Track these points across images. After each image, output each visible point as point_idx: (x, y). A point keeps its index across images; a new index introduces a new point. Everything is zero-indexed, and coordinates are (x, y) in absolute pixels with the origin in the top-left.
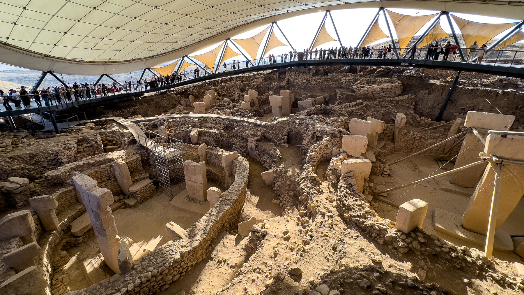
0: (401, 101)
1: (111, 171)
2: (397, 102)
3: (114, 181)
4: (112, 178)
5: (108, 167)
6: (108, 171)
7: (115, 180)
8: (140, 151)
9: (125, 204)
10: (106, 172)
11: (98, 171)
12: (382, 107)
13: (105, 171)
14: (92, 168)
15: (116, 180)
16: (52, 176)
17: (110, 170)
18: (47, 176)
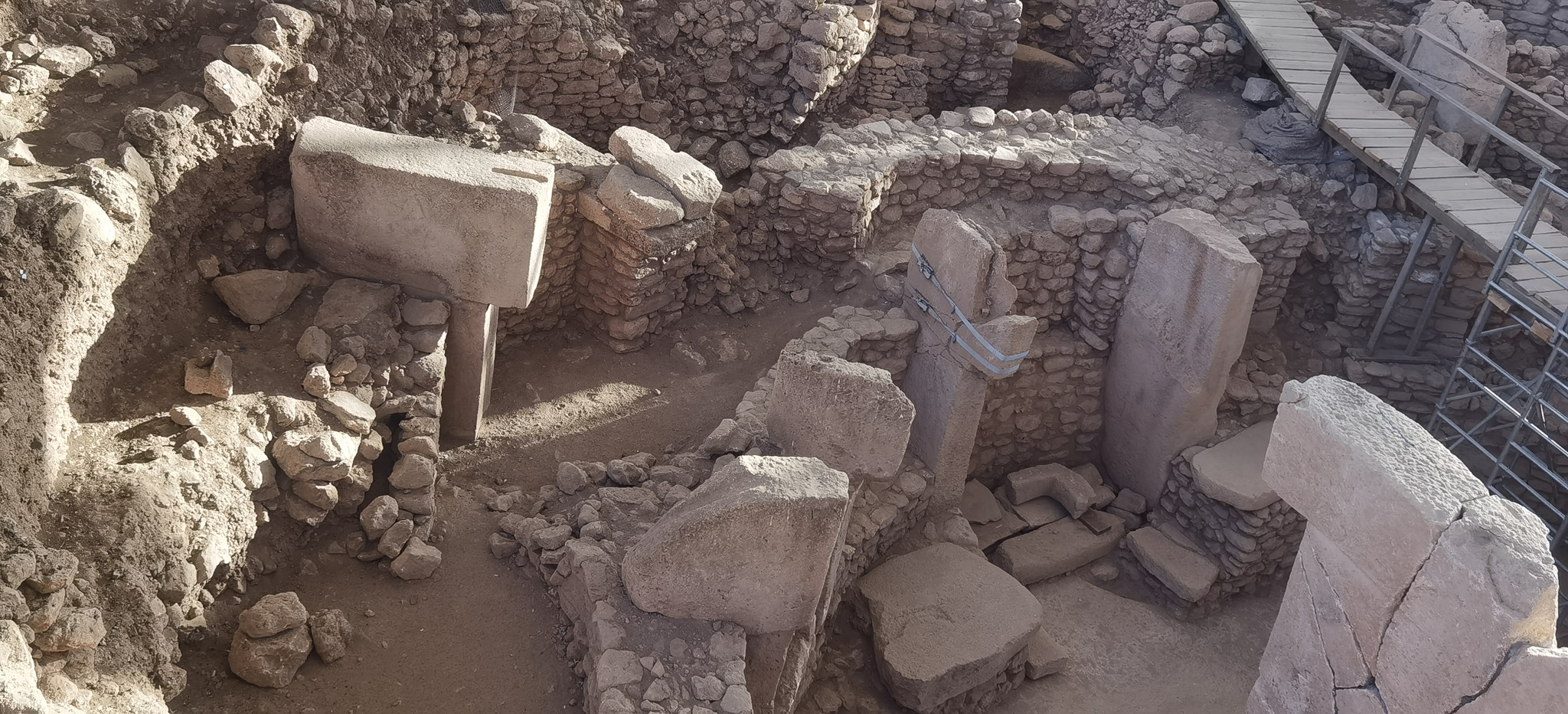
1: (1103, 275)
3: (1094, 352)
4: (1093, 327)
5: (1095, 241)
6: (1079, 264)
7: (1100, 345)
8: (1298, 180)
9: (1123, 554)
10: (1069, 269)
11: (1031, 246)
13: (1068, 260)
14: (997, 205)
15: (1107, 356)
16: (808, 196)
17: (1100, 267)
18: (779, 185)
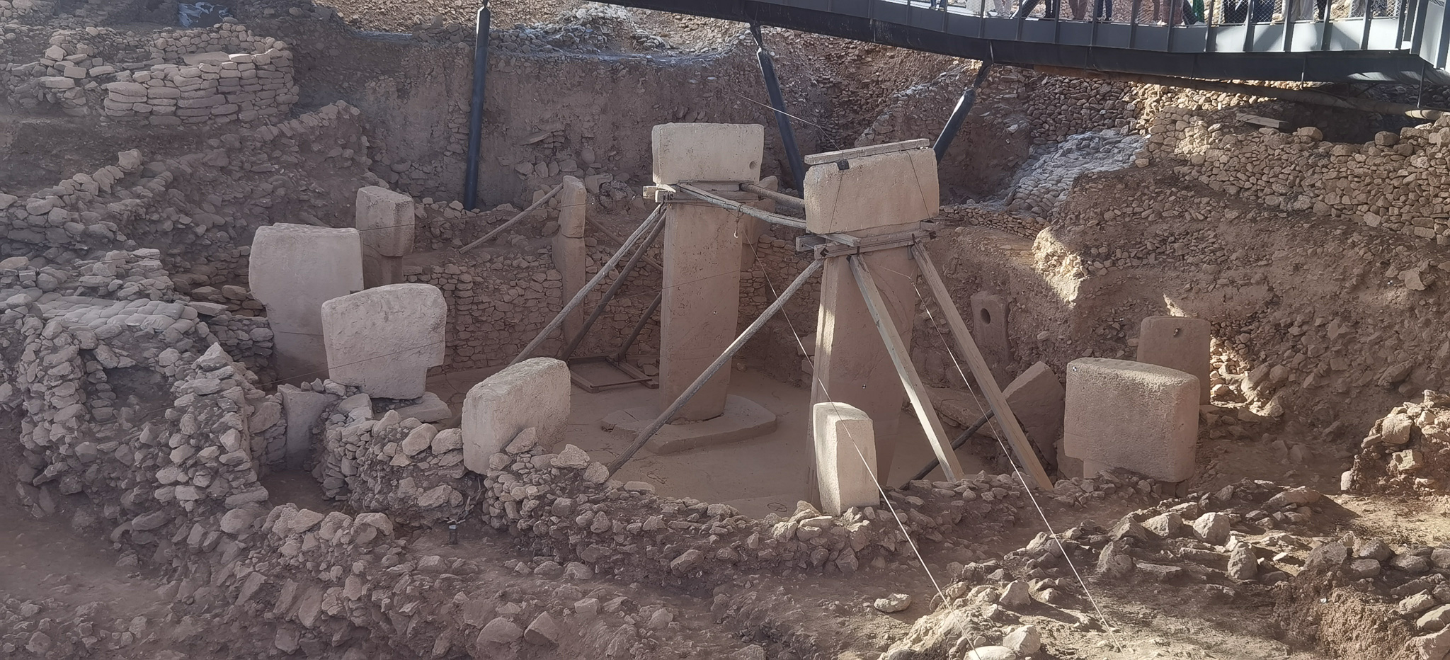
0: (319, 139)
2: (304, 146)
12: (249, 175)
